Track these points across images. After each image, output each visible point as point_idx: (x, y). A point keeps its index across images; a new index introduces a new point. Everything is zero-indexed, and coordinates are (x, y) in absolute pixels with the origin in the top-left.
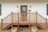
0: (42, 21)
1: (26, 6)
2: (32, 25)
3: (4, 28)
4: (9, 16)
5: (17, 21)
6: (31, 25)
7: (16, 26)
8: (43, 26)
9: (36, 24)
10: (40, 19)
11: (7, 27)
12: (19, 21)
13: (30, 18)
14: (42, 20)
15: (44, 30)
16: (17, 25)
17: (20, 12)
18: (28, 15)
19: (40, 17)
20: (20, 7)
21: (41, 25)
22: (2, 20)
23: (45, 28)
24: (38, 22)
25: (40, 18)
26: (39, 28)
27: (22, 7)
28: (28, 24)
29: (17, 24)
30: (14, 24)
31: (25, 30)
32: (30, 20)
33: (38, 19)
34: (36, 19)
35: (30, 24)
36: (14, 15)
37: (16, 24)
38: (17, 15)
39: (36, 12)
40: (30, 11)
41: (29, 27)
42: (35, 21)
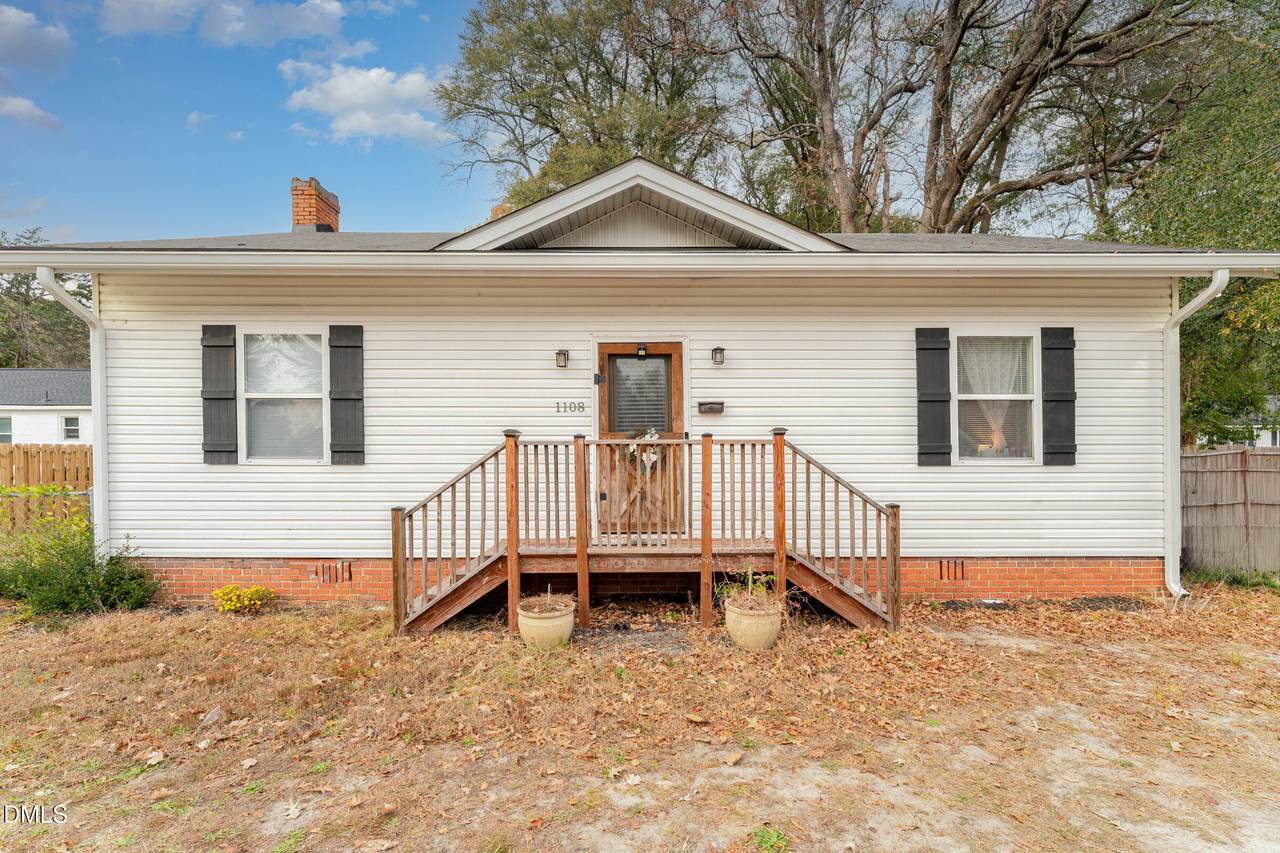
0: (845, 533)
1: (668, 355)
2: (732, 578)
3: (418, 606)
4: (476, 476)
5: (568, 530)
6: (719, 577)
7: (564, 583)
8: (855, 590)
9: (778, 566)
10: (815, 505)
11: (457, 594)
12: (583, 538)
13: (716, 496)
14: (845, 524)
15: (867, 628)
16: (573, 577)
17: (589, 424)
18: (692, 461)
19: (815, 486)
20: (587, 361)
21: (829, 572)
22: (400, 517)
23: (878, 605)
24: (801, 544)
25: (815, 495)
26: (810, 609)
27: (611, 356)
28: (689, 566)
29: (572, 567)
30: (534, 568)
31: (662, 627)
32: (716, 524)
33: (801, 515)
34: (780, 506)
35: (706, 569)
36: (534, 470)
37: (558, 567)
38: (567, 461)
39: (779, 433)
40: (711, 409)
41: (705, 594)
42: (770, 534)
